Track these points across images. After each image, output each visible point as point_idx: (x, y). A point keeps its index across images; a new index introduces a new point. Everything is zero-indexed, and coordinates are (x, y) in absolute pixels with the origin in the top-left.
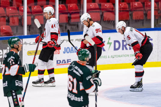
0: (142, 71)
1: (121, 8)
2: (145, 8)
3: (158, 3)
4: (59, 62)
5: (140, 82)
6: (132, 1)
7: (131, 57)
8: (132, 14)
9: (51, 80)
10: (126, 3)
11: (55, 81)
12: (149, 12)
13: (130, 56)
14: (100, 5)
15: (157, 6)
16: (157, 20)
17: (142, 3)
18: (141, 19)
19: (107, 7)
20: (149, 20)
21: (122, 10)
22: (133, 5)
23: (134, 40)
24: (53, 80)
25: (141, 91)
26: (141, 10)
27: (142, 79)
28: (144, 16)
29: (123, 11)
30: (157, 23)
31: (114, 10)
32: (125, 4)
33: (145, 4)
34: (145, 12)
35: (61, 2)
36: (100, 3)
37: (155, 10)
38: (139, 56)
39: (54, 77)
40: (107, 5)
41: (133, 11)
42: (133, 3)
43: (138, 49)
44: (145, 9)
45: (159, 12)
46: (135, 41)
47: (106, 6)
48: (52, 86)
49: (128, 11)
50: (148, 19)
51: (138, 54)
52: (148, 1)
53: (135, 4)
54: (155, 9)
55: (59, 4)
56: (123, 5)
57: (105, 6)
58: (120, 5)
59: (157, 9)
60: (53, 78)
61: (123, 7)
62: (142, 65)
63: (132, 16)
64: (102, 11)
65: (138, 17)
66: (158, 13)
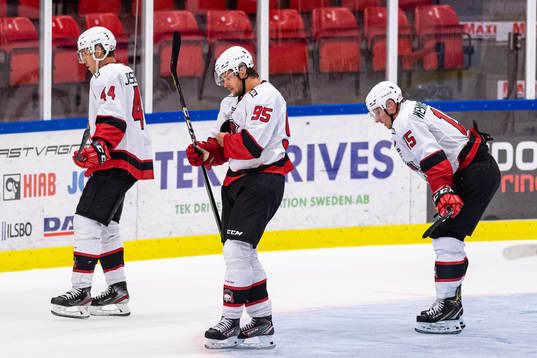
0: (460, 259)
1: (277, 31)
2: (366, 29)
3: (414, 11)
4: (52, 224)
5: (454, 298)
6: (318, 5)
7: (313, 205)
8: (318, 52)
9: (116, 294)
10: (295, 11)
11: (127, 297)
12: (378, 44)
13: (309, 204)
14: (202, 19)
15: (407, 23)
16: (409, 74)
17: (354, 12)
18: (351, 69)
19: (228, 24)
20: (378, 72)
21: (280, 36)
22: (324, 18)
23: (427, 147)
24: (121, 294)
25: (457, 333)
26: (351, 38)
27: (459, 287)
28: (363, 59)
29: (285, 40)
30: (409, 83)
31: (252, 37)
32: (292, 17)
33: (366, 17)
34: (363, 46)
35: (60, 6)
36: (202, 11)
37: (400, 36)
38: (448, 206)
39: (124, 283)
40: (227, 18)
41: (323, 41)
42: (323, 12)
43: (445, 178)
44: (366, 34)
45: (416, 44)
46: (432, 150)
47: (225, 22)
48: (119, 312)
49: (303, 41)
50: (375, 69)
51: (447, 197)
52: (375, 5)
53: (329, 16)
54: (402, 33)
55: (55, 13)
56: (286, 17)
57: (221, 22)
58: (276, 18)
59: (407, 32)
60: (122, 285)
61: (285, 27)
62: (462, 240)
63: (319, 58)
64: (208, 39)
65: (338, 62)
66: (413, 50)
